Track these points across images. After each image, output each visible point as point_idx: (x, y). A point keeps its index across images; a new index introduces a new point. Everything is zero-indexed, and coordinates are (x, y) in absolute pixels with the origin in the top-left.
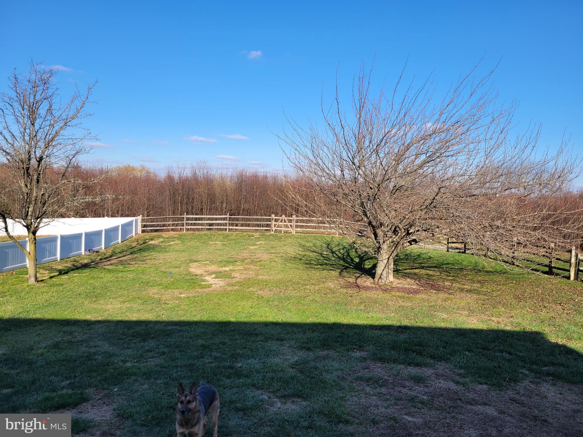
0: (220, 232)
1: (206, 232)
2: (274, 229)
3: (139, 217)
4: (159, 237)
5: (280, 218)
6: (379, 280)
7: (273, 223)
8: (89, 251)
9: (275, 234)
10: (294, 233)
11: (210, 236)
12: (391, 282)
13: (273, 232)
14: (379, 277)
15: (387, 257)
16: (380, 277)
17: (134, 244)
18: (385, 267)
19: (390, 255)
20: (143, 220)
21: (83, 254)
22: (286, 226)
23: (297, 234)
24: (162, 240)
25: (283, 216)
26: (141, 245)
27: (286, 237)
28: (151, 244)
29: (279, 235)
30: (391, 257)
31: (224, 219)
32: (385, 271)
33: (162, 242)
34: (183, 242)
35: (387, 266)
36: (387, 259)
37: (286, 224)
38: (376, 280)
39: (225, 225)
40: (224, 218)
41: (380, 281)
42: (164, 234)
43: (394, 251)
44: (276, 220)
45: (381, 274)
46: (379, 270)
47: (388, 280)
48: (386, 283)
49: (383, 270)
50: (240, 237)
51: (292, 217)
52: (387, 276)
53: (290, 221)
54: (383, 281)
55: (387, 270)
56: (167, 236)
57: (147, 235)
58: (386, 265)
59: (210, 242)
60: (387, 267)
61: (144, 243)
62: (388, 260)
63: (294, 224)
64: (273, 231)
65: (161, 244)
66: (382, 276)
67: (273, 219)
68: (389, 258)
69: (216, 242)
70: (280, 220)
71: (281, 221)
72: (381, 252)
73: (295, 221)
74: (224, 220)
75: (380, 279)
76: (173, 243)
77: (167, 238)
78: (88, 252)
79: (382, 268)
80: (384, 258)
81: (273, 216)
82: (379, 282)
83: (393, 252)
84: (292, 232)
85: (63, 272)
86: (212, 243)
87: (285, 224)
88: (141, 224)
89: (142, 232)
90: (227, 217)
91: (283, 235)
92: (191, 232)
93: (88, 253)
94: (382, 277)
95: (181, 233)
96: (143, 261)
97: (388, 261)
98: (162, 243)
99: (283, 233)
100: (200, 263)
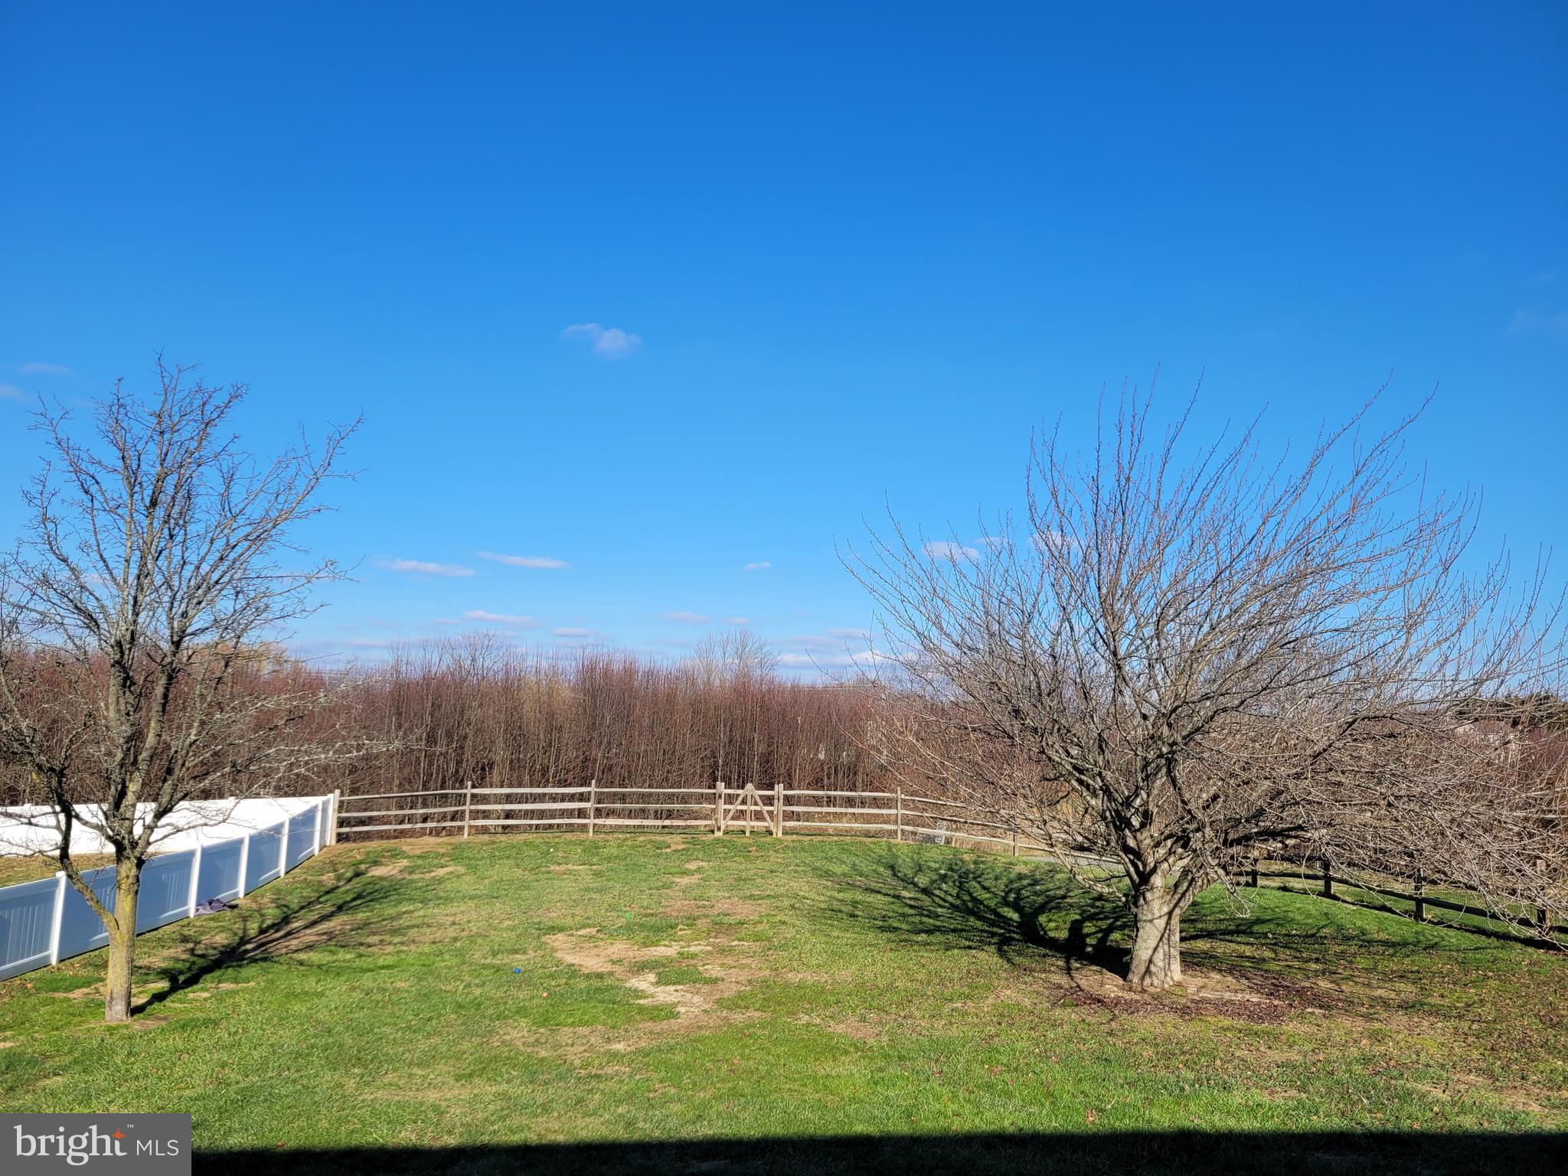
0: (569, 836)
1: (530, 837)
2: (723, 824)
3: (330, 796)
4: (395, 854)
5: (740, 792)
6: (1143, 978)
7: (722, 806)
8: (210, 903)
9: (727, 837)
10: (780, 835)
11: (545, 848)
12: (1179, 985)
13: (721, 834)
14: (1143, 969)
15: (1166, 910)
16: (1148, 971)
17: (329, 879)
18: (1161, 939)
19: (1176, 906)
20: (341, 806)
21: (192, 914)
22: (759, 816)
23: (789, 838)
24: (405, 863)
25: (749, 786)
26: (350, 880)
27: (760, 848)
28: (381, 878)
29: (740, 840)
30: (1177, 911)
31: (582, 797)
32: (1160, 950)
33: (411, 870)
34: (473, 868)
35: (1166, 935)
36: (1166, 917)
37: (758, 808)
38: (1135, 979)
39: (581, 813)
40: (582, 794)
41: (1147, 981)
42: (406, 845)
43: (1187, 894)
44: (730, 799)
45: (1150, 961)
46: (1143, 950)
47: (1168, 979)
48: (1166, 986)
49: (1155, 949)
50: (633, 847)
51: (773, 789)
52: (1167, 969)
53: (769, 801)
54: (1156, 982)
55: (1166, 947)
56: (418, 852)
57: (357, 851)
58: (1163, 935)
59: (552, 868)
60: (1164, 940)
61: (357, 875)
62: (1170, 918)
63: (779, 807)
64: (719, 829)
65: (408, 877)
66: (1152, 966)
67: (720, 796)
68: (1170, 914)
69: (570, 866)
70: (740, 799)
71: (744, 802)
72: (1148, 895)
73: (781, 801)
74: (581, 800)
75: (1147, 977)
76: (441, 872)
77: (419, 857)
78: (208, 908)
79: (1153, 943)
80: (1157, 914)
81: (721, 786)
82: (1145, 983)
83: (1183, 894)
84: (774, 831)
85: (182, 978)
86: (557, 868)
87: (753, 808)
88: (336, 815)
89: (338, 841)
90: (590, 793)
91: (751, 841)
92: (486, 838)
93: (206, 911)
94: (1153, 968)
95: (455, 840)
96: (395, 932)
97: (1168, 923)
98: (410, 873)
99: (748, 834)
100: (572, 935)
